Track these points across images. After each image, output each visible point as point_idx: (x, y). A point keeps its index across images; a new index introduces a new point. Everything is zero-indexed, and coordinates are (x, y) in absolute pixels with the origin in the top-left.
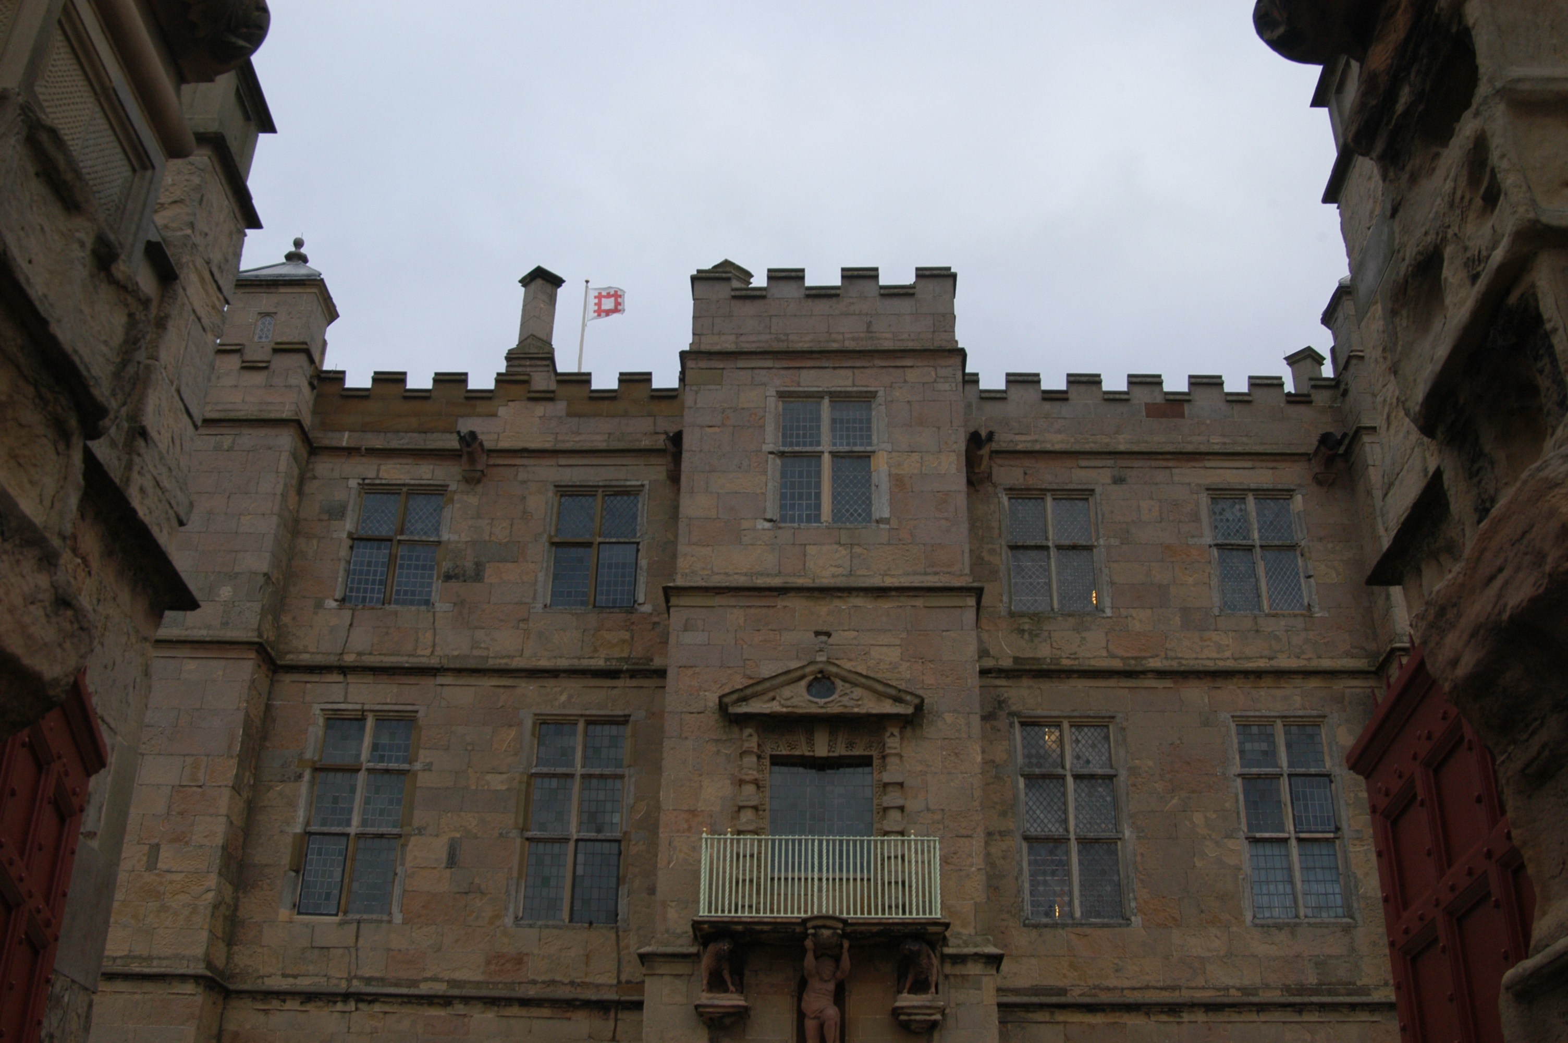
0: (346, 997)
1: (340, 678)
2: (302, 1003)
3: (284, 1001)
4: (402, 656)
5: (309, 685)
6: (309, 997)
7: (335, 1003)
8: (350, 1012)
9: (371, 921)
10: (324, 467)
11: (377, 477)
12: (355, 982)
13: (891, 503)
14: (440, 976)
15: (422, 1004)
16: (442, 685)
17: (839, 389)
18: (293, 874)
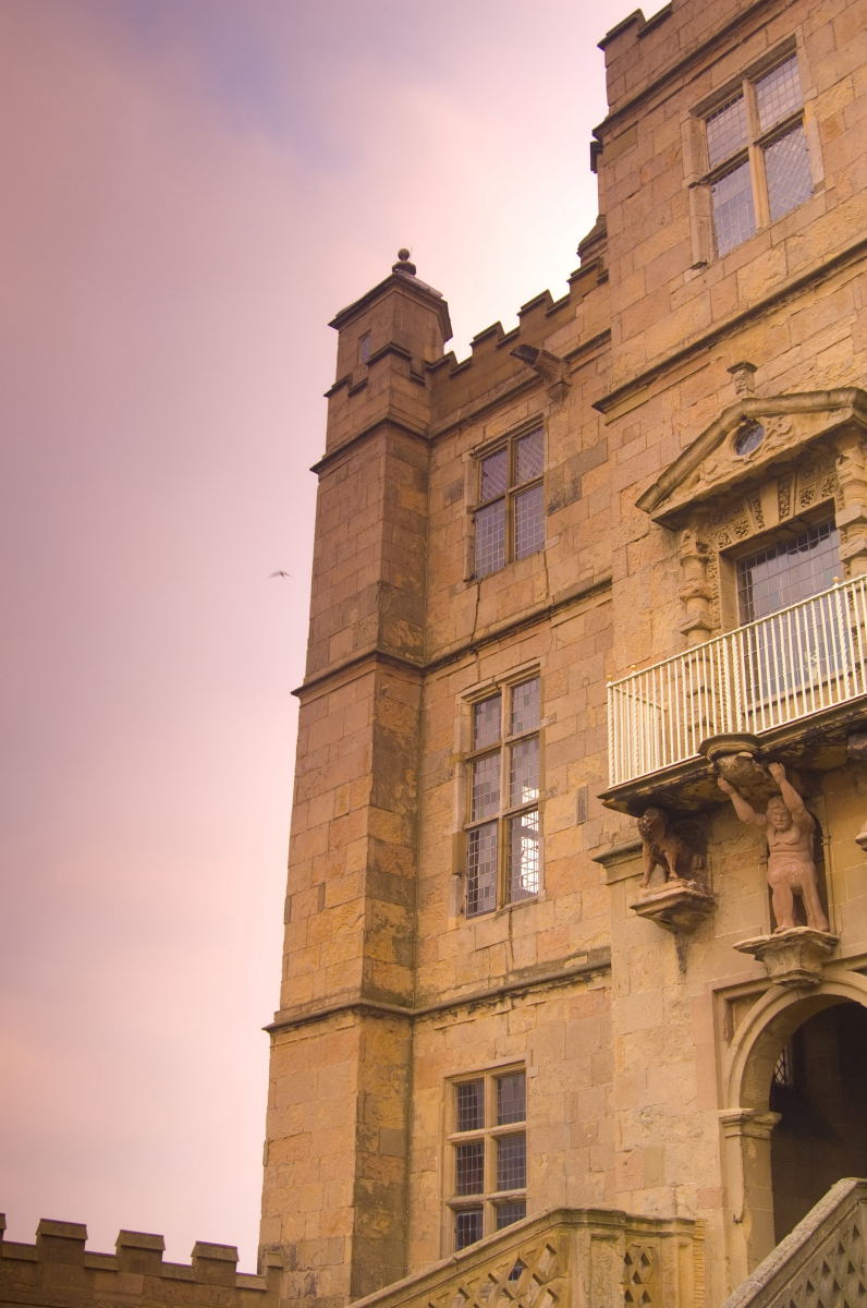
0: (502, 994)
1: (471, 658)
2: (469, 1013)
3: (455, 1015)
4: (521, 611)
5: (451, 677)
6: (473, 1004)
7: (495, 1005)
8: (507, 1012)
9: (520, 907)
10: (444, 454)
11: (485, 440)
12: (512, 978)
13: (824, 160)
14: (583, 949)
15: (566, 986)
16: (556, 626)
17: (752, 62)
18: (457, 877)
